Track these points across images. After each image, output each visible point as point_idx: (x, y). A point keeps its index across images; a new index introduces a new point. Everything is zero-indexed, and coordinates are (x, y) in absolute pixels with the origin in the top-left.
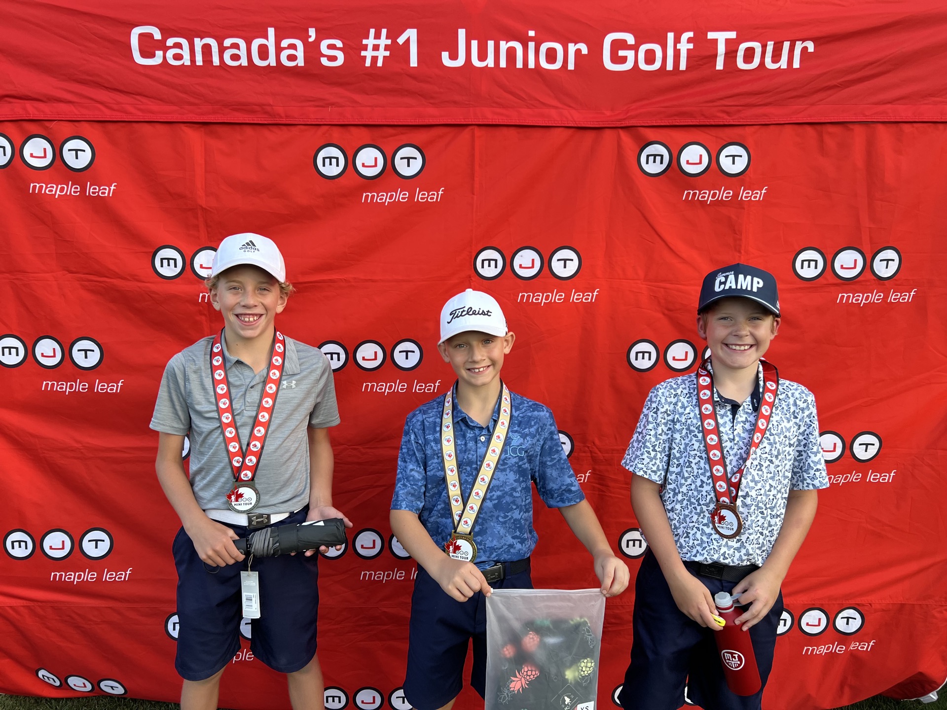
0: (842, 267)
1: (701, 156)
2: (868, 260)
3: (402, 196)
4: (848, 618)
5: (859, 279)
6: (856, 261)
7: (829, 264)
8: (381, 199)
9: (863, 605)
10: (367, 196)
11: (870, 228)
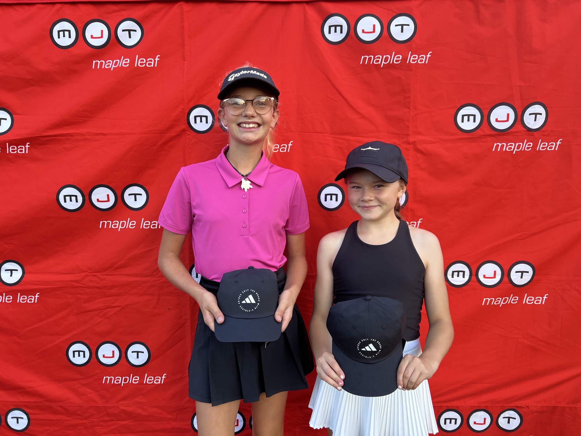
0: (497, 120)
1: (374, 26)
2: (519, 114)
3: (124, 62)
4: (509, 418)
5: (511, 130)
6: (508, 115)
7: (486, 118)
8: (108, 66)
9: (521, 407)
10: (97, 63)
11: (520, 86)
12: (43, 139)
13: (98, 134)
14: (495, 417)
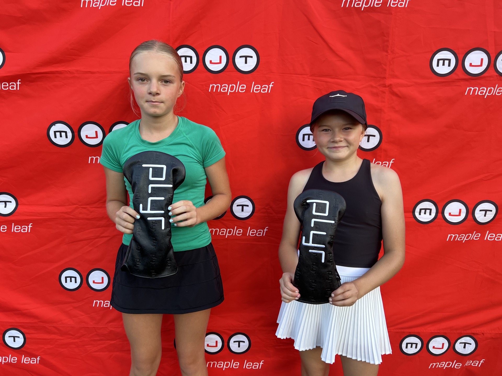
3: (111, 1)
4: (465, 344)
5: (485, 75)
7: (460, 63)
8: (96, 5)
9: (477, 334)
10: (85, 2)
12: (34, 76)
13: (87, 72)
14: (452, 342)
